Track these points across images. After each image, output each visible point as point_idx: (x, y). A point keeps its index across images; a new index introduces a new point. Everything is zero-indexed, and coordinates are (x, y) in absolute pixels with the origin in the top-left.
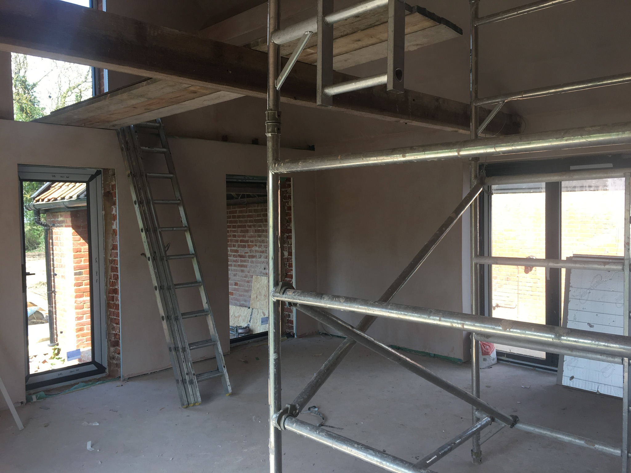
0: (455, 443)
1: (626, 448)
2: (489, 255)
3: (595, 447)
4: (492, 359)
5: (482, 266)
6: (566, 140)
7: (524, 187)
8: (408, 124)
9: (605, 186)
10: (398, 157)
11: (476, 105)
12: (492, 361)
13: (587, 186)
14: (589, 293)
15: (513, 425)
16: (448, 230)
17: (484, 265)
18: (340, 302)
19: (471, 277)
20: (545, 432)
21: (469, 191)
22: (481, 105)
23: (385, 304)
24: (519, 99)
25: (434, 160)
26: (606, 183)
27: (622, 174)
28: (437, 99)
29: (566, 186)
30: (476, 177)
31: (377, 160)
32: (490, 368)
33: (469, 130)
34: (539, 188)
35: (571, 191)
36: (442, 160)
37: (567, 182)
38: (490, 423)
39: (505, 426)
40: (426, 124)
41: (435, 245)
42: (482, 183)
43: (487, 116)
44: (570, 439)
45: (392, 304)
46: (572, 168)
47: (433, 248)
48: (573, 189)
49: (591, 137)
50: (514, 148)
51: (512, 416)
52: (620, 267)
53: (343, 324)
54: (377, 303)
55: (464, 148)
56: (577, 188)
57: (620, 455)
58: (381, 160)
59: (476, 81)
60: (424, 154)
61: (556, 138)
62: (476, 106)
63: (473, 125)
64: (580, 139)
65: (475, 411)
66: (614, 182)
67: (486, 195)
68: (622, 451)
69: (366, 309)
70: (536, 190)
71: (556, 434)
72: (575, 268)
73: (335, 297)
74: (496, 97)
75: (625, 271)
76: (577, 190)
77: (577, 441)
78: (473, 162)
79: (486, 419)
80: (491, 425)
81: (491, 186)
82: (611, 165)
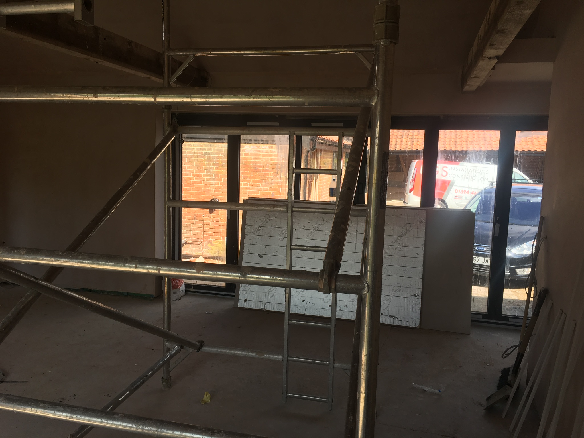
0: (147, 376)
1: (286, 354)
2: (179, 199)
3: (264, 356)
4: (181, 291)
5: (174, 209)
6: (254, 98)
7: (209, 137)
8: (99, 63)
9: (273, 141)
10: (88, 97)
11: (169, 54)
12: (181, 293)
13: (260, 140)
14: (260, 229)
15: (199, 349)
16: (142, 175)
17: (175, 208)
18: (20, 254)
19: (164, 220)
20: (225, 351)
21: (163, 138)
22: (173, 55)
23: (75, 254)
24: (207, 55)
25: (129, 103)
26: (274, 138)
27: (288, 132)
28: (130, 43)
29: (244, 139)
30: (169, 124)
31: (64, 97)
32: (180, 299)
33: (162, 79)
34: (222, 139)
35: (247, 143)
36: (138, 104)
37: (245, 136)
38: (179, 351)
39: (192, 351)
40: (118, 66)
41: (130, 189)
42: (174, 131)
43: (178, 68)
44: (245, 353)
45: (82, 254)
46: (249, 123)
47: (128, 192)
48: (249, 142)
49: (273, 98)
50: (208, 100)
51: (198, 341)
52: (285, 209)
53: (25, 276)
54: (66, 254)
55: (161, 95)
56: (252, 141)
57: (282, 360)
58: (68, 97)
59: (168, 31)
60: (119, 96)
61: (245, 95)
62: (168, 56)
63: (166, 74)
64: (264, 98)
65: (166, 342)
66: (279, 138)
67: (177, 143)
68: (283, 357)
69: (52, 261)
70: (220, 140)
71: (234, 351)
72: (249, 210)
73: (14, 249)
74: (186, 50)
75: (289, 212)
76: (252, 142)
77: (251, 354)
78: (166, 110)
79: (176, 348)
80: (180, 352)
81: (181, 134)
82: (277, 124)
